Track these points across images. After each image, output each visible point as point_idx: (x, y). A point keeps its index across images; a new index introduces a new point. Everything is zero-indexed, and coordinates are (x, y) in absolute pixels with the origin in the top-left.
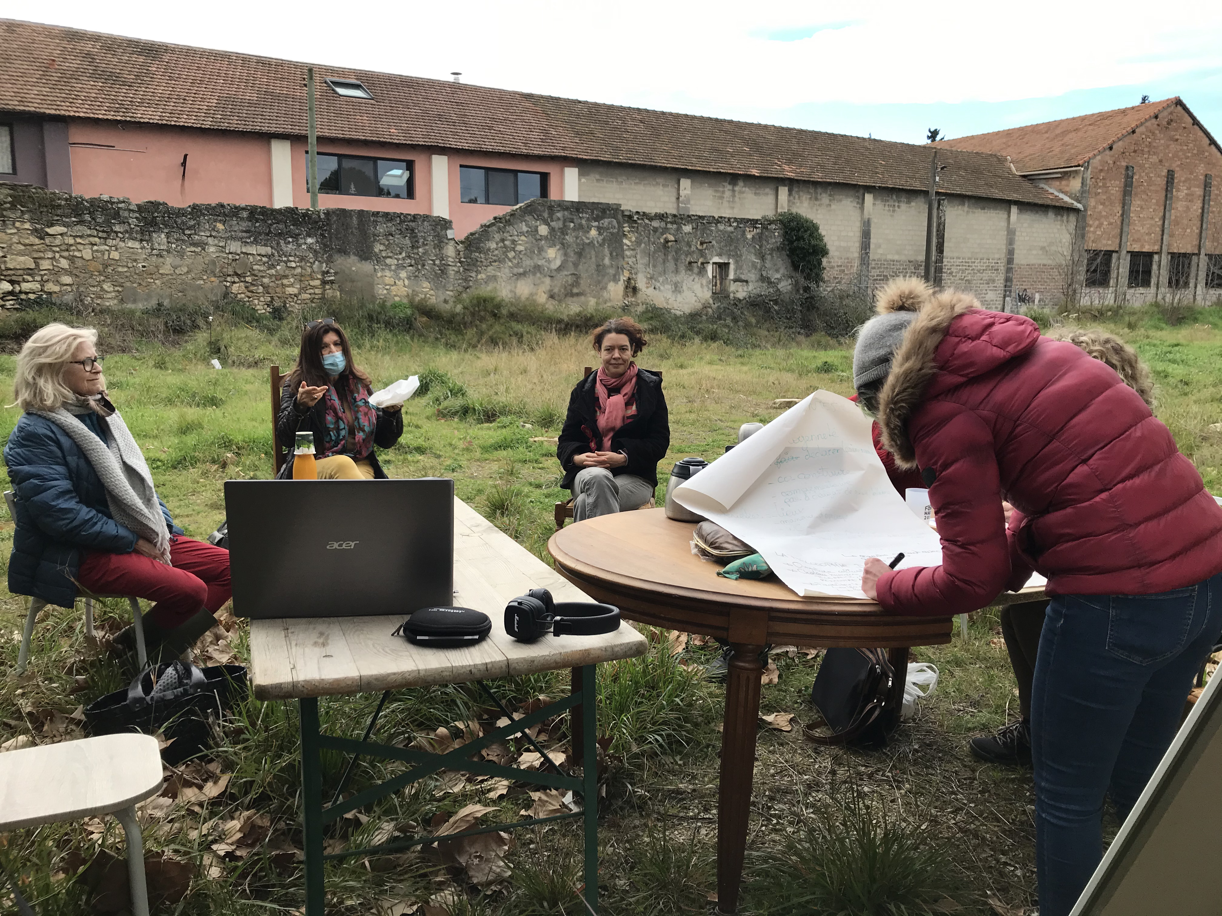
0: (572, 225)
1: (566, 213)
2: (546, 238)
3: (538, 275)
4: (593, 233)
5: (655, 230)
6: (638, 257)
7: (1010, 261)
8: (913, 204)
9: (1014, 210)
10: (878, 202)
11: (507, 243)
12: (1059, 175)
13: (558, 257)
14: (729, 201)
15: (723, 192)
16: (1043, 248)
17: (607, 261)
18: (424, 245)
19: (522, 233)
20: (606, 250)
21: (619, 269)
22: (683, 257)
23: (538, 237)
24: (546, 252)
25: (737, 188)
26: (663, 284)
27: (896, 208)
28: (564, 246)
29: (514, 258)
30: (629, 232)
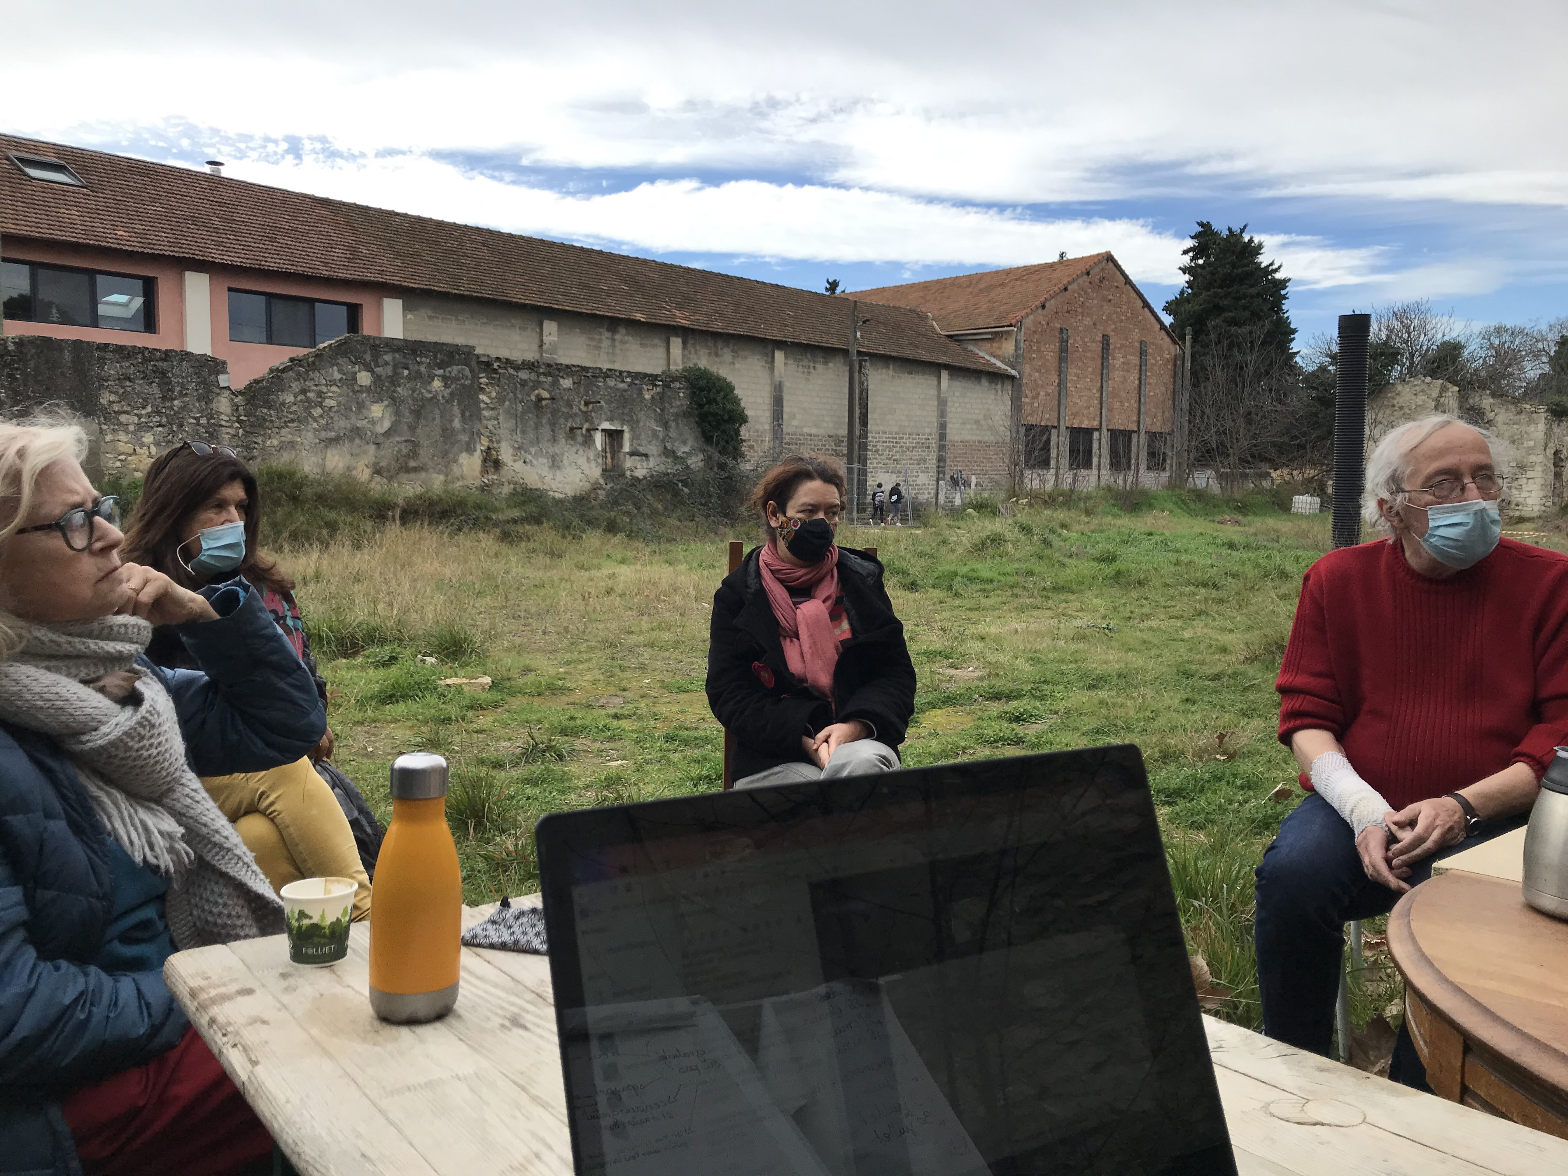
0: (406, 372)
1: (397, 355)
2: (368, 389)
3: (357, 441)
4: (437, 384)
5: (524, 383)
6: (501, 418)
7: (942, 436)
8: (831, 365)
9: (945, 375)
10: (790, 362)
11: (311, 395)
12: (990, 336)
13: (387, 415)
14: (608, 353)
15: (600, 341)
16: (977, 422)
17: (457, 424)
18: (182, 395)
19: (333, 383)
20: (456, 408)
21: (475, 436)
22: (562, 421)
23: (357, 388)
24: (370, 410)
25: (617, 337)
26: (536, 456)
27: (812, 370)
28: (395, 402)
29: (321, 416)
30: (487, 385)
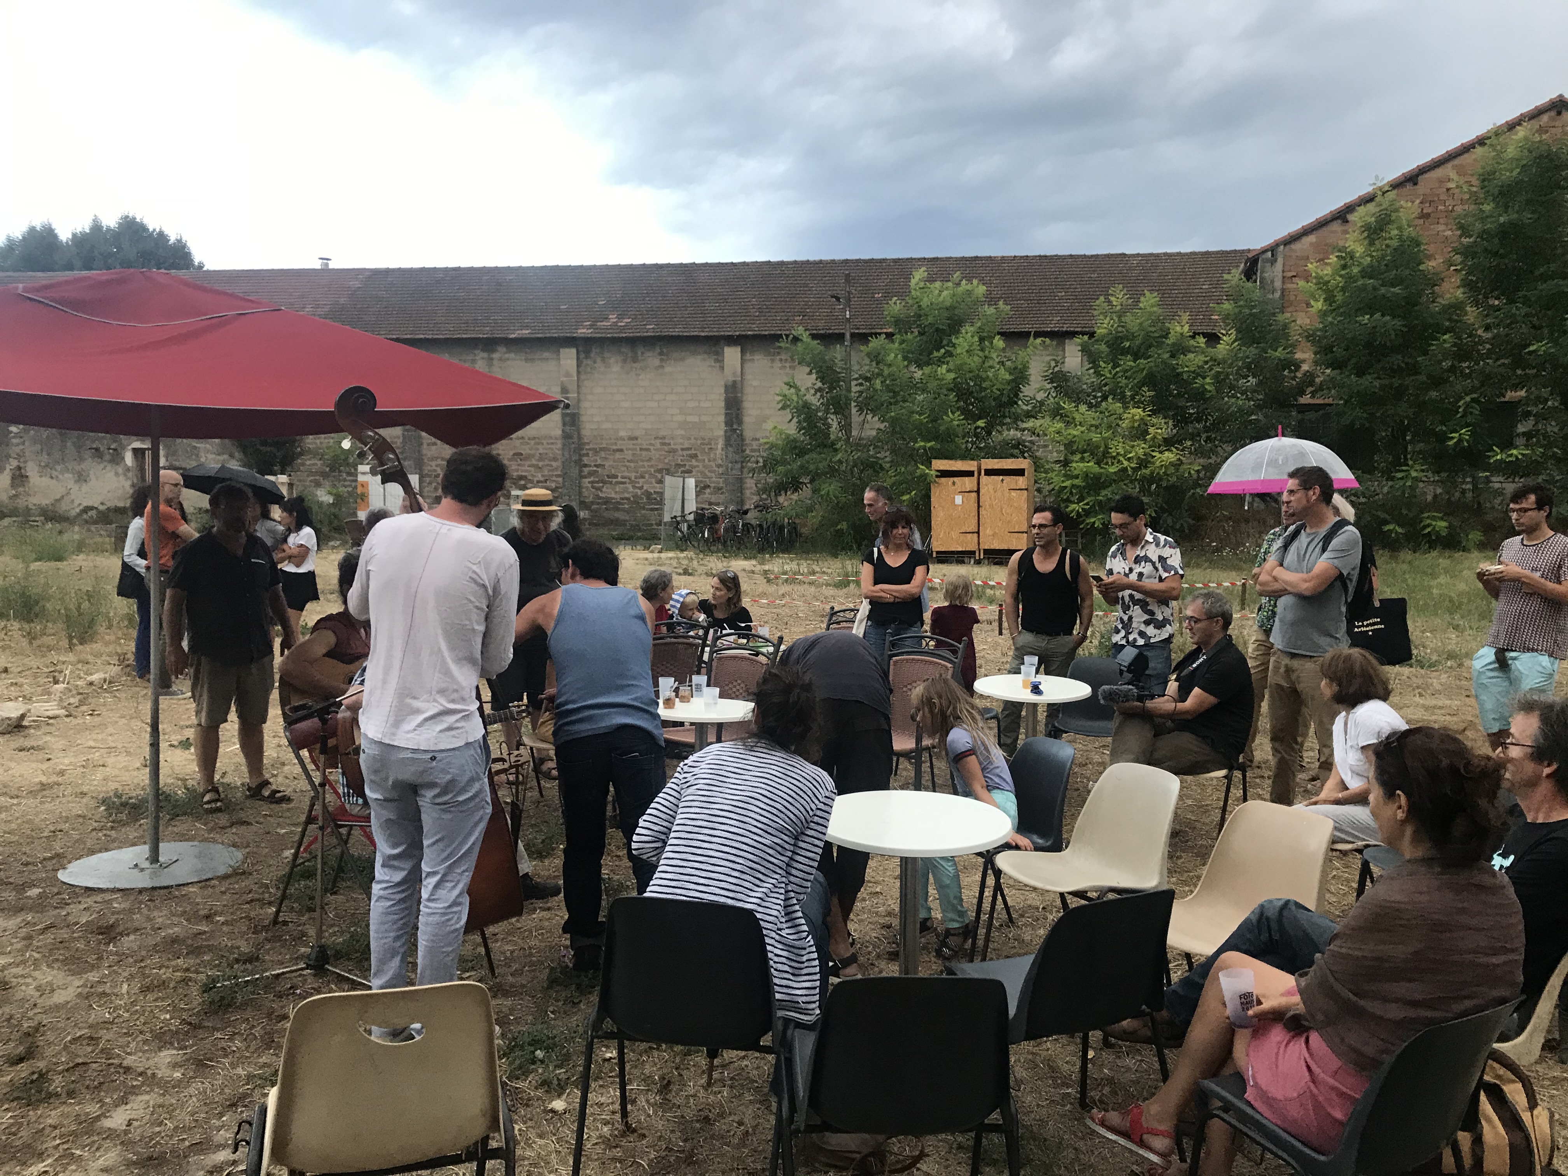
6: (27, 444)
21: (4, 458)
26: (62, 472)
